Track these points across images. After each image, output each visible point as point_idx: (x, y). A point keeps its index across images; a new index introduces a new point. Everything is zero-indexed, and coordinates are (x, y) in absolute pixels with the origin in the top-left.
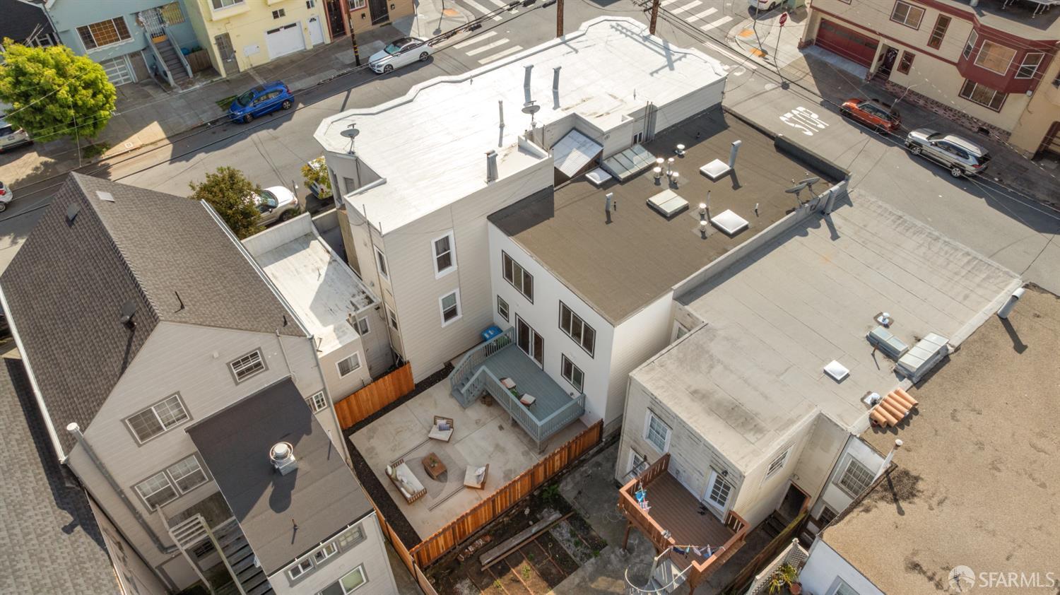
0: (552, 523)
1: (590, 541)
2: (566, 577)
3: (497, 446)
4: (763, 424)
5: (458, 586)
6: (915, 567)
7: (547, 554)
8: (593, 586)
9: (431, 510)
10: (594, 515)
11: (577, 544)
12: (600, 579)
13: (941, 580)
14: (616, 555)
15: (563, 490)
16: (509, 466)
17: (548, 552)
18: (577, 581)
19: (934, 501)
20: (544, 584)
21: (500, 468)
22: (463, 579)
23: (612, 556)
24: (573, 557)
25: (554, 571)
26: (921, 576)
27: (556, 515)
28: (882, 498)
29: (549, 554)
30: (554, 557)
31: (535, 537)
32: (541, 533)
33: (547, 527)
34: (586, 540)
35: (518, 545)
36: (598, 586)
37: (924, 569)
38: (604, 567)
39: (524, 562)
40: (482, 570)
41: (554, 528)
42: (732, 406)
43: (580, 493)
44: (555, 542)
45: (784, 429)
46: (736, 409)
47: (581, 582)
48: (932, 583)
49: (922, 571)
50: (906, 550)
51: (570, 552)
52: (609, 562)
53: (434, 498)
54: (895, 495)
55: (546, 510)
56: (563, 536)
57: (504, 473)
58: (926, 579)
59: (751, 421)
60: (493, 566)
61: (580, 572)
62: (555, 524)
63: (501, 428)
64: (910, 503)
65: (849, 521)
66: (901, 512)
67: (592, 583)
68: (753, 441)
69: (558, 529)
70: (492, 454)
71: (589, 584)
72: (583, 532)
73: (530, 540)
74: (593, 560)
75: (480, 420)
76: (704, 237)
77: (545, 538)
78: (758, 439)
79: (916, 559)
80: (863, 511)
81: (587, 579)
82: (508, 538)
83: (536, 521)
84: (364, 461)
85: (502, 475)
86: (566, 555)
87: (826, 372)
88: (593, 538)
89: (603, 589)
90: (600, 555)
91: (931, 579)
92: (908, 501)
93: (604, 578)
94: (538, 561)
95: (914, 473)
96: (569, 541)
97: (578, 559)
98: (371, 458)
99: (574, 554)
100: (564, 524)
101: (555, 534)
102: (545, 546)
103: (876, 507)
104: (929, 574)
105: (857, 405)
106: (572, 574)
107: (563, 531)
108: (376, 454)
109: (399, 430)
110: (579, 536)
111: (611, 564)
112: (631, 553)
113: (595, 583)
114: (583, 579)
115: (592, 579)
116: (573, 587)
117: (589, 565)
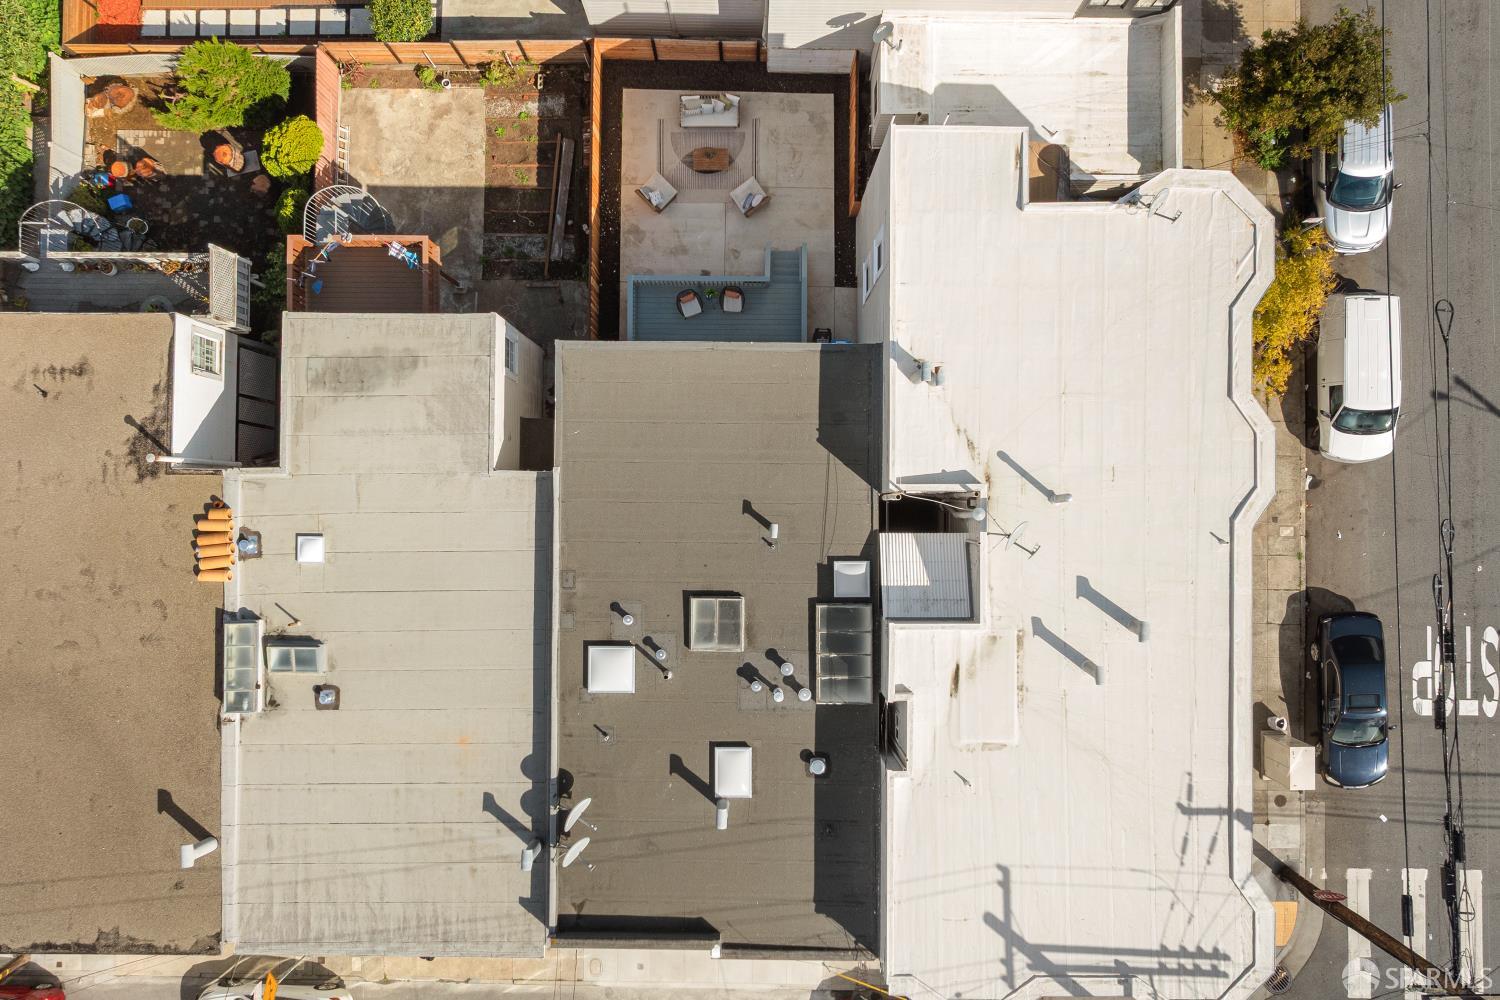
0: (551, 243)
1: (502, 266)
2: (486, 210)
3: (684, 250)
4: (320, 393)
5: (563, 100)
6: (80, 371)
7: (525, 211)
8: (455, 229)
9: (661, 122)
10: (524, 295)
11: (510, 251)
12: (456, 242)
13: (55, 378)
14: (466, 278)
15: (580, 286)
16: (647, 242)
17: (526, 214)
18: (473, 218)
19: (111, 463)
20: (497, 183)
21: (653, 233)
22: (565, 111)
23: (467, 274)
24: (499, 235)
25: (502, 204)
26: (69, 365)
27: (556, 253)
28: (154, 418)
29: (522, 214)
30: (516, 216)
31: (551, 215)
32: (551, 224)
33: (552, 235)
34: (508, 264)
35: (557, 191)
36: (451, 234)
37: (73, 376)
38: (464, 256)
39: (535, 184)
40: (559, 135)
41: (545, 243)
42: (366, 385)
43: (562, 301)
44: (530, 230)
45: (297, 409)
46: (359, 385)
47: (469, 221)
48: (59, 368)
49: (72, 372)
50: (99, 381)
51: (507, 236)
52: (465, 266)
53: (672, 134)
54: (147, 435)
55: (573, 251)
56: (530, 243)
57: (643, 232)
58: (66, 366)
59: (333, 385)
60: (555, 149)
61: (479, 229)
62: (547, 246)
63: (706, 273)
64: (128, 440)
65: (162, 359)
66: (129, 420)
67: (458, 230)
68: (312, 361)
69: (540, 245)
70: (679, 237)
71: (461, 227)
72: (517, 268)
73: (552, 207)
74: (480, 251)
75: (736, 258)
76: (615, 607)
77: (542, 224)
78: (308, 369)
79: (85, 379)
80: (159, 385)
81: (466, 229)
82: (570, 186)
83: (567, 229)
84: (787, 91)
85: (642, 227)
86: (510, 231)
87: (320, 535)
88: (502, 273)
89: (444, 237)
90: (479, 263)
91: (63, 370)
92: (132, 440)
93: (454, 246)
94: (525, 197)
95: (148, 480)
96: (520, 246)
97: (494, 238)
98: (782, 101)
99: (501, 238)
100: (542, 257)
101: (538, 238)
102: (534, 218)
103: (152, 402)
104: (66, 374)
105: (259, 522)
106: (483, 219)
107: (534, 249)
108: (783, 110)
109: (797, 156)
110: (516, 260)
111: (460, 266)
112: (455, 294)
113: (456, 232)
114: (469, 225)
115: (462, 235)
116: (471, 209)
117: (478, 245)
